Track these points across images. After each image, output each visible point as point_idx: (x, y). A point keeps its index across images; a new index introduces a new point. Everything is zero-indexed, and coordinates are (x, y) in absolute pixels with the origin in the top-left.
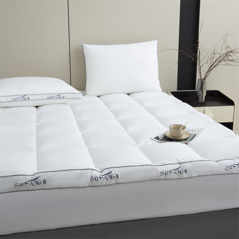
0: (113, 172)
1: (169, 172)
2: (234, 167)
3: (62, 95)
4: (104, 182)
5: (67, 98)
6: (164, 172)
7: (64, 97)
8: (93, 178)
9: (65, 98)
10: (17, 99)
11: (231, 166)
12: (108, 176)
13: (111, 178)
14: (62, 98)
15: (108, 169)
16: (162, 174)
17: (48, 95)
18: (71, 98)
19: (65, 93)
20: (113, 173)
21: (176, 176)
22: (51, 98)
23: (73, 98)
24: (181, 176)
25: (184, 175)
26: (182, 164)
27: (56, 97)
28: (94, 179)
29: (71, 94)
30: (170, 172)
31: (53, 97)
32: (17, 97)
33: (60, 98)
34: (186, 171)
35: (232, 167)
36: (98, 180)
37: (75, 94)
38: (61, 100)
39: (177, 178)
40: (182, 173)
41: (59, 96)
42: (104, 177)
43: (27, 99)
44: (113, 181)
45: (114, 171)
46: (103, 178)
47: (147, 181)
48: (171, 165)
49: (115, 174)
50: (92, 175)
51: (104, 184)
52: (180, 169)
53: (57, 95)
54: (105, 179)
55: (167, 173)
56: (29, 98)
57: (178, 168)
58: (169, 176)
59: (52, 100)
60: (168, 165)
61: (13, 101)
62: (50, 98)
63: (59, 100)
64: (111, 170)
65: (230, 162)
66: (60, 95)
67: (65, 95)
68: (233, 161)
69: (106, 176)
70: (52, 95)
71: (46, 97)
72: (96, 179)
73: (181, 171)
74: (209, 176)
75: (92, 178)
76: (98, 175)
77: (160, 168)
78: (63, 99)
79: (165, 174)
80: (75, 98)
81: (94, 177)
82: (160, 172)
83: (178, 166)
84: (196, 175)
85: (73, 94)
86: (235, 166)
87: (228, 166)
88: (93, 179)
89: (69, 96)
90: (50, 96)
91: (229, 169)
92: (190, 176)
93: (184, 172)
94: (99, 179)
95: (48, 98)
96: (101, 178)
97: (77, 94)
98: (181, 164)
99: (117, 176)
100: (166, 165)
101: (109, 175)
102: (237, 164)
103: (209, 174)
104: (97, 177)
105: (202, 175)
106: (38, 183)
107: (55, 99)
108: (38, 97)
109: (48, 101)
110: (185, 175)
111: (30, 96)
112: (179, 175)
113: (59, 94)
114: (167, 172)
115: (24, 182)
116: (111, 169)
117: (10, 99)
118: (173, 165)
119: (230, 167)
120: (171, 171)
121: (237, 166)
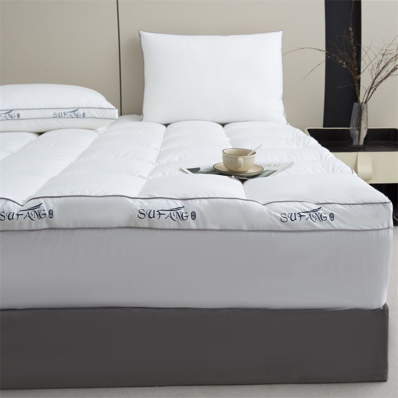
0: (44, 205)
1: (156, 213)
2: (301, 216)
3: (81, 112)
4: (26, 224)
5: (90, 116)
6: (146, 211)
7: (84, 114)
8: (5, 215)
9: (86, 116)
11: (293, 215)
12: (33, 213)
13: (39, 216)
14: (82, 116)
15: (36, 200)
16: (142, 216)
17: (55, 111)
18: (98, 117)
19: (85, 107)
20: (43, 208)
21: (174, 225)
22: (60, 115)
23: (102, 117)
24: (183, 224)
25: (189, 223)
26: (189, 201)
27: (69, 114)
28: (7, 217)
29: (97, 110)
30: (160, 214)
31: (63, 114)
33: (77, 116)
34: (194, 216)
35: (297, 216)
36: (13, 219)
37: (104, 110)
38: (81, 120)
39: (176, 228)
40: (185, 218)
41: (75, 113)
42: (25, 213)
43: (17, 118)
44: (43, 224)
45: (46, 204)
46: (24, 216)
47: (112, 228)
48: (165, 200)
49: (47, 209)
50: (3, 209)
51: (27, 229)
52: (182, 210)
53: (72, 110)
54: (28, 218)
55: (151, 215)
56: (18, 115)
57: (179, 208)
58: (158, 222)
59: (63, 119)
60: (159, 199)
62: (58, 116)
63: (76, 120)
64: (41, 200)
65: (295, 206)
66: (76, 111)
67: (86, 111)
68: (302, 204)
69: (30, 211)
70: (62, 111)
71: (51, 113)
72: (10, 217)
73: (184, 215)
74: (244, 233)
75: (3, 214)
76: (15, 209)
77: (139, 203)
78: (84, 119)
79: (147, 216)
80: (106, 117)
81: (6, 213)
82: (137, 210)
83: (180, 204)
84: (217, 227)
85: (100, 110)
86: (302, 214)
87: (287, 214)
88: (5, 217)
89: (94, 113)
90: (58, 112)
91: (289, 219)
92: (201, 227)
93: (190, 217)
94: (14, 217)
95: (55, 116)
96: (18, 215)
97: (107, 110)
98: (186, 202)
99: (51, 213)
100: (154, 200)
101: (36, 210)
102: (308, 210)
103: (245, 228)
104: (12, 214)
105: (229, 228)
107: (68, 118)
108: (36, 114)
109: (55, 123)
110: (192, 224)
111: (21, 112)
112: (179, 223)
113: (75, 109)
114: (153, 212)
118: (169, 200)
119: (293, 217)
120: (161, 212)
121: (307, 215)
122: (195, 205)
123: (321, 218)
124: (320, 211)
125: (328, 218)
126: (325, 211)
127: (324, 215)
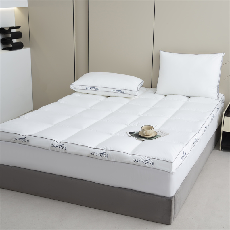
0: (64, 145)
1: (96, 154)
2: (141, 161)
3: (123, 91)
5: (126, 93)
7: (124, 92)
10: (90, 89)
11: (139, 160)
13: (62, 148)
16: (92, 154)
17: (112, 89)
18: (129, 94)
19: (125, 89)
21: (101, 158)
23: (131, 94)
24: (104, 158)
25: (106, 158)
26: (108, 151)
27: (118, 91)
29: (129, 91)
32: (90, 87)
34: (107, 156)
35: (140, 161)
37: (132, 91)
38: (122, 94)
41: (120, 91)
42: (58, 146)
43: (97, 90)
44: (63, 150)
47: (83, 156)
48: (100, 149)
50: (53, 144)
51: (58, 151)
52: (105, 154)
55: (94, 154)
56: (98, 89)
57: (104, 153)
58: (96, 156)
61: (86, 90)
62: (114, 92)
65: (140, 157)
66: (121, 90)
67: (125, 91)
69: (60, 146)
70: (115, 90)
71: (111, 90)
73: (105, 155)
76: (56, 144)
82: (90, 152)
84: (115, 161)
88: (53, 146)
90: (114, 90)
91: (137, 161)
92: (110, 160)
93: (106, 156)
98: (106, 151)
99: (66, 148)
101: (62, 146)
104: (55, 146)
106: (25, 141)
107: (118, 93)
108: (105, 89)
109: (112, 94)
111: (99, 88)
115: (18, 138)
116: (64, 143)
117: (84, 88)
120: (98, 153)
121: (144, 161)
122: (109, 153)
123: (149, 163)
124: (149, 161)
125: (151, 164)
126: (151, 161)
127: (150, 162)
